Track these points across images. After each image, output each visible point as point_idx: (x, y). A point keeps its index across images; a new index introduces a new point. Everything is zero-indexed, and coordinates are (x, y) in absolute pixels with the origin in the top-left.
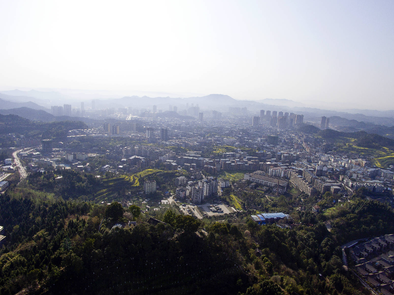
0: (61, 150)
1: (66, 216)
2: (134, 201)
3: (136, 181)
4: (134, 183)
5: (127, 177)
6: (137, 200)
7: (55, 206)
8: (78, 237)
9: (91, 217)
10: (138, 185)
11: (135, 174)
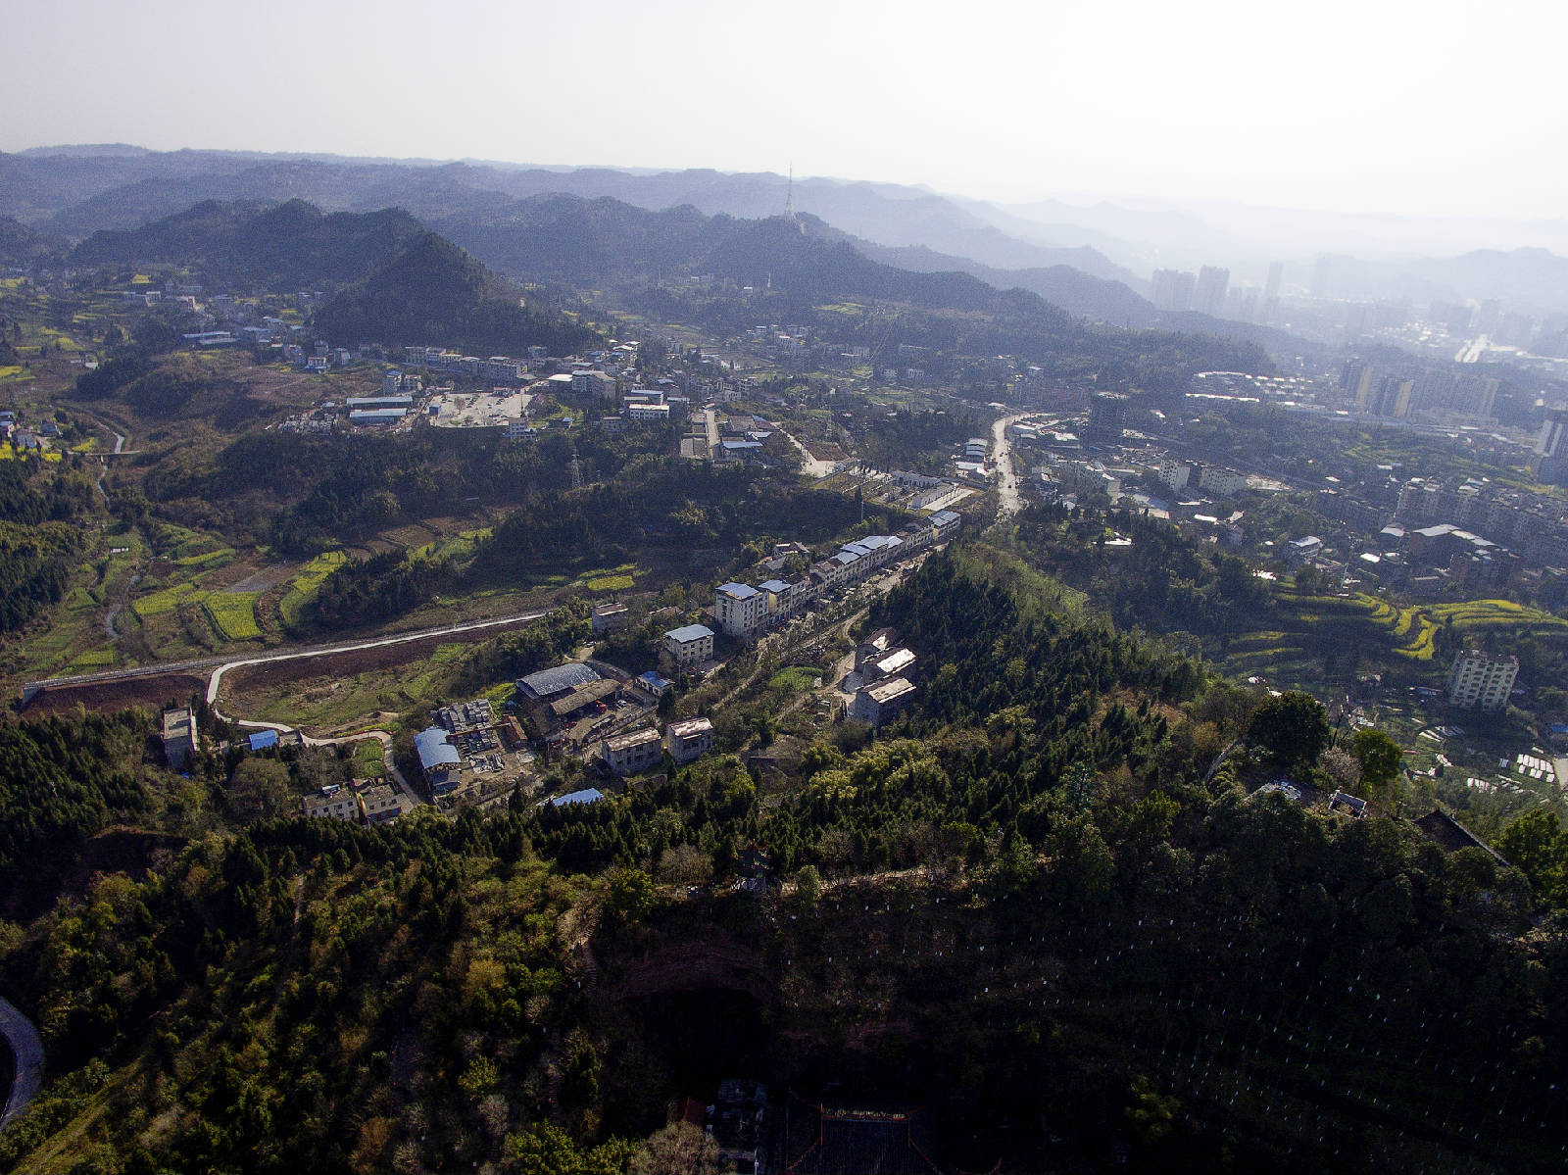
0: (1150, 442)
1: (1105, 687)
2: (1385, 716)
3: (1423, 637)
4: (1408, 642)
5: (1385, 609)
6: (1398, 716)
7: (1080, 639)
8: (1123, 773)
9: (1194, 718)
10: (1426, 654)
11: (1427, 607)
